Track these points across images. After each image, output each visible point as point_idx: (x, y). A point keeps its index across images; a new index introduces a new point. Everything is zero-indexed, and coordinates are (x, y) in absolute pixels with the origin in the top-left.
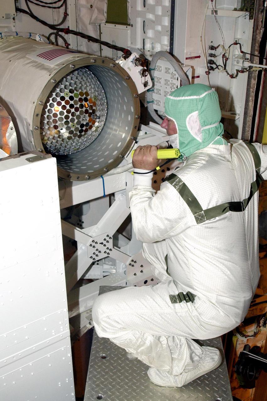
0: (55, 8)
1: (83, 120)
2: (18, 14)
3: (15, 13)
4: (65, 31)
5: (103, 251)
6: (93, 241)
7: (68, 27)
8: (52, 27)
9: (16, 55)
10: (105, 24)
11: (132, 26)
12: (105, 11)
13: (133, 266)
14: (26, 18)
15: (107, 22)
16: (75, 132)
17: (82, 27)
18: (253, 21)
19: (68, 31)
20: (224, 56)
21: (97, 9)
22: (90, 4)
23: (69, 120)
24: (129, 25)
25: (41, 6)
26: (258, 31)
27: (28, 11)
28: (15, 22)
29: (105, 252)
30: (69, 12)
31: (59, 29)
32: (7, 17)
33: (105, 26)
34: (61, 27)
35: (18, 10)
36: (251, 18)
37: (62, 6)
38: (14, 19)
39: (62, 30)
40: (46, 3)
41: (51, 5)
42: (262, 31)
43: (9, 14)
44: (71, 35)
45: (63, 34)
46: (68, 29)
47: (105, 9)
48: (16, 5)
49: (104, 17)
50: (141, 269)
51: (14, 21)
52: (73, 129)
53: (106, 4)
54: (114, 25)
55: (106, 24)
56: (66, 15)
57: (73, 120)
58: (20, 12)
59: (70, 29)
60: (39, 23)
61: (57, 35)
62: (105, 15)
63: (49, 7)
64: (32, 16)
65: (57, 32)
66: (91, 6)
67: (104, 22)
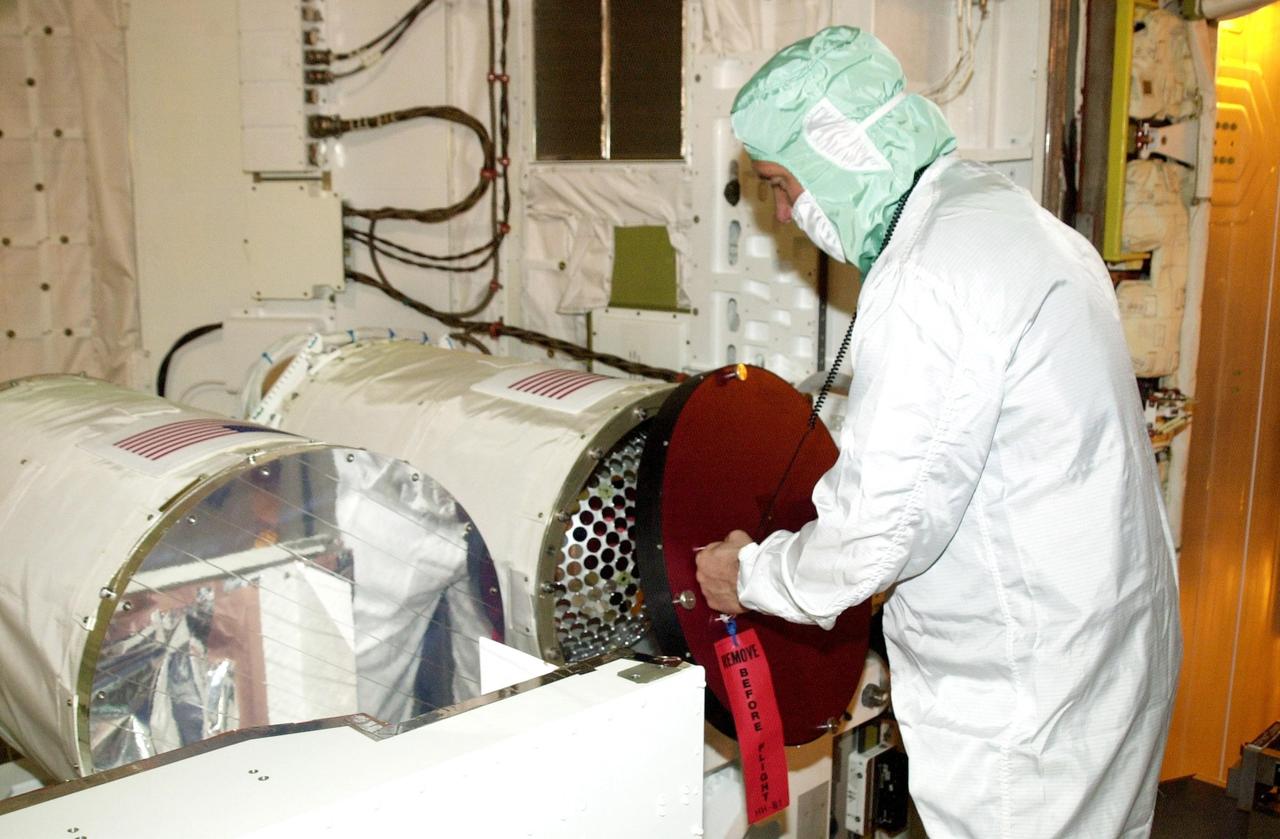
0: (459, 270)
2: (348, 286)
3: (341, 285)
4: (492, 328)
7: (501, 319)
8: (450, 320)
9: (433, 387)
10: (606, 311)
11: (696, 312)
12: (605, 277)
14: (369, 296)
15: (612, 304)
16: (625, 598)
19: (498, 330)
21: (581, 273)
22: (560, 260)
23: (613, 564)
24: (686, 311)
25: (414, 265)
27: (374, 275)
28: (332, 307)
30: (505, 279)
31: (472, 324)
32: (317, 293)
33: (607, 314)
34: (481, 318)
35: (351, 275)
37: (483, 264)
38: (332, 299)
39: (483, 328)
40: (433, 258)
41: (449, 263)
43: (322, 287)
44: (508, 341)
45: (481, 338)
46: (500, 323)
47: (608, 273)
48: (347, 264)
49: (604, 293)
51: (331, 304)
52: (622, 589)
53: (611, 259)
54: (634, 312)
55: (612, 310)
56: (494, 286)
57: (622, 564)
58: (356, 280)
59: (507, 323)
61: (466, 340)
62: (608, 286)
63: (442, 268)
64: (389, 291)
65: (467, 334)
66: (562, 265)
67: (602, 303)
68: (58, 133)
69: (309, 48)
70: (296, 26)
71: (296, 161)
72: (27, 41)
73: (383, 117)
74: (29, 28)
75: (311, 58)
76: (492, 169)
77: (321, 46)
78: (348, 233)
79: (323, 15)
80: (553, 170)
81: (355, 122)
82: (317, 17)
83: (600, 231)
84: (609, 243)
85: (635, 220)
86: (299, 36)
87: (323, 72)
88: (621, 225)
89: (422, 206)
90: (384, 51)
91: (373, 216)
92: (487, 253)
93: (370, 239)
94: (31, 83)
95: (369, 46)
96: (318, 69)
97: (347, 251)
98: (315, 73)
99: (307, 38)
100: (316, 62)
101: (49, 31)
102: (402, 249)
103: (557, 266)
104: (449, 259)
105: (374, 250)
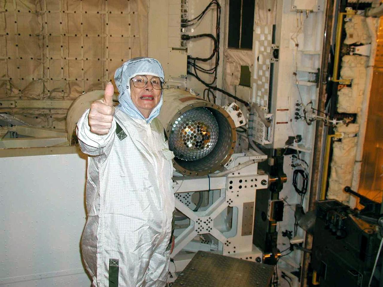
0: (209, 73)
1: (198, 139)
3: (187, 75)
5: (205, 228)
6: (199, 219)
7: (216, 86)
8: (207, 85)
13: (228, 245)
14: (194, 79)
15: (240, 84)
17: (226, 87)
18: (318, 89)
19: (215, 88)
20: (304, 110)
21: (235, 76)
24: (250, 87)
25: (202, 72)
26: (323, 96)
27: (195, 74)
28: (187, 81)
29: (207, 230)
30: (217, 76)
32: (182, 77)
33: (238, 87)
34: (212, 85)
35: (189, 73)
36: (317, 87)
37: (213, 73)
38: (186, 78)
39: (212, 88)
40: (206, 70)
41: (208, 72)
42: (326, 95)
43: (184, 76)
44: (217, 92)
45: (212, 90)
47: (239, 77)
48: (188, 70)
49: (238, 82)
50: (234, 250)
54: (243, 87)
56: (215, 78)
58: (190, 75)
59: (217, 87)
60: (200, 82)
61: (209, 90)
62: (239, 80)
63: (207, 73)
64: (197, 77)
65: (209, 89)
66: (233, 74)
67: (238, 84)
68: (134, 36)
69: (182, 19)
70: (180, 14)
71: (178, 46)
72: (129, 15)
73: (197, 36)
74: (130, 12)
75: (183, 21)
76: (216, 49)
77: (185, 18)
78: (189, 63)
79: (188, 11)
80: (230, 51)
81: (191, 37)
82: (185, 11)
83: (238, 66)
84: (240, 70)
85: (245, 65)
86: (180, 16)
87: (185, 25)
88: (242, 65)
89: (203, 58)
90: (198, 20)
91: (195, 59)
92: (214, 69)
93: (194, 65)
94: (130, 25)
95: (195, 19)
96: (185, 23)
97: (188, 67)
98: (183, 25)
99: (182, 17)
100: (183, 22)
101: (134, 13)
102: (200, 68)
103: (231, 74)
104: (208, 71)
105: (195, 68)
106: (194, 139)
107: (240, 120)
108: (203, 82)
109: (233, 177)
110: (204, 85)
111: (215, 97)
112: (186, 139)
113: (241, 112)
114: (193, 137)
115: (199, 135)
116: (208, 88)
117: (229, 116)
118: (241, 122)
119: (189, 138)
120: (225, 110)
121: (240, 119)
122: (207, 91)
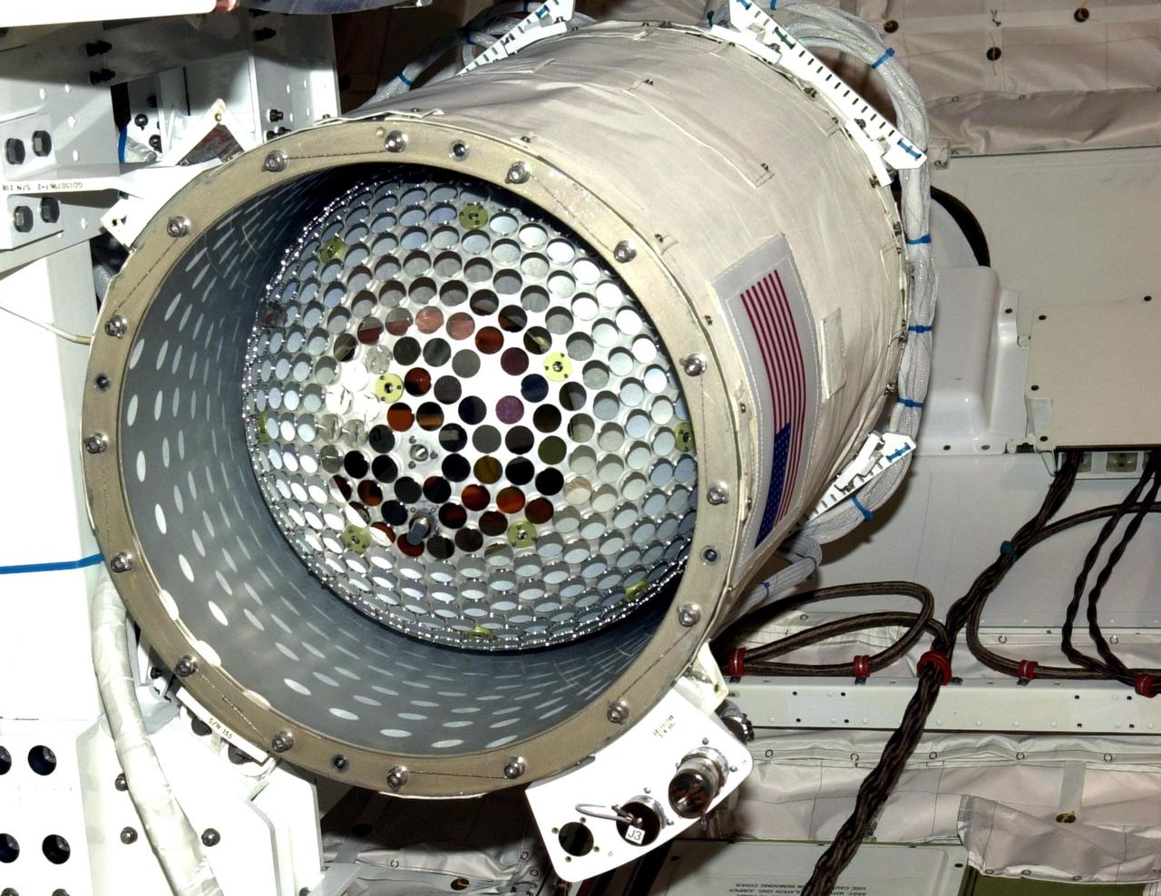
0: (1068, 627)
1: (415, 447)
2: (1050, 458)
3: (1051, 445)
7: (958, 681)
10: (958, 866)
12: (1034, 869)
17: (955, 770)
19: (934, 674)
21: (1045, 835)
22: (1078, 815)
25: (1080, 570)
27: (1060, 516)
28: (1006, 452)
31: (953, 639)
33: (951, 863)
34: (962, 652)
35: (1072, 460)
37: (1074, 655)
39: (943, 647)
40: (1095, 595)
44: (907, 692)
46: (947, 679)
47: (1044, 871)
48: (1094, 454)
49: (1000, 863)
51: (1013, 449)
53: (1074, 879)
55: (962, 870)
56: (1025, 672)
57: (417, 382)
58: (1057, 474)
61: (916, 624)
62: (1015, 871)
63: (1072, 611)
65: (933, 627)
66: (1071, 819)
67: (974, 860)
84: (1104, 876)
97: (1120, 455)
102: (1116, 555)
103: (1067, 811)
104: (1092, 614)
105: (1115, 512)
106: (414, 403)
107: (590, 824)
108: (988, 581)
109: (88, 783)
110: (962, 589)
111: (861, 670)
112: (413, 332)
113: (665, 836)
114: (430, 397)
115: (444, 454)
116: (940, 615)
117: (621, 721)
118: (577, 840)
119: (420, 362)
120: (683, 682)
121: (603, 832)
122: (913, 606)
